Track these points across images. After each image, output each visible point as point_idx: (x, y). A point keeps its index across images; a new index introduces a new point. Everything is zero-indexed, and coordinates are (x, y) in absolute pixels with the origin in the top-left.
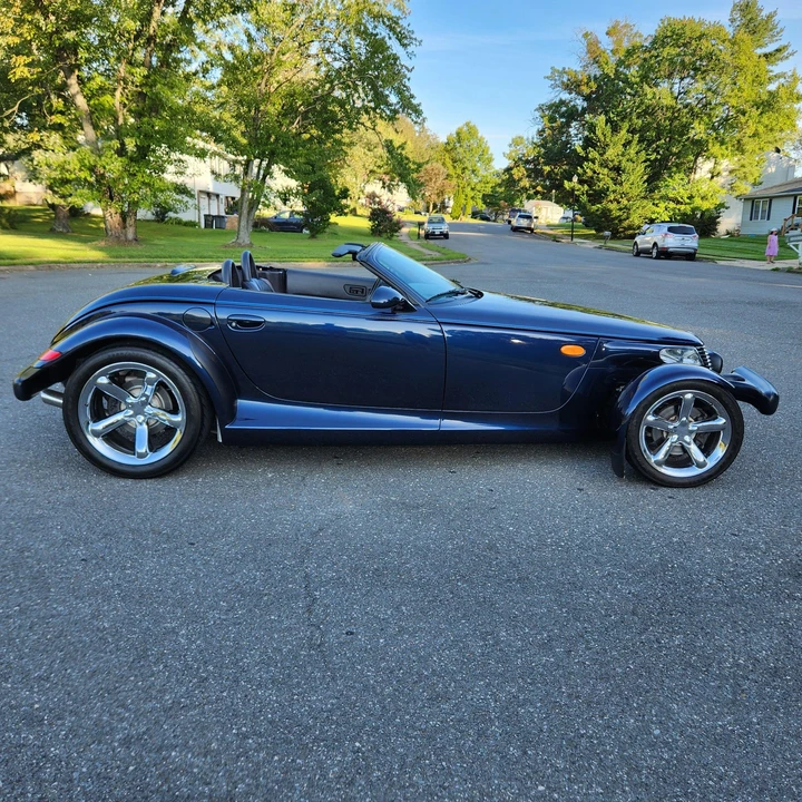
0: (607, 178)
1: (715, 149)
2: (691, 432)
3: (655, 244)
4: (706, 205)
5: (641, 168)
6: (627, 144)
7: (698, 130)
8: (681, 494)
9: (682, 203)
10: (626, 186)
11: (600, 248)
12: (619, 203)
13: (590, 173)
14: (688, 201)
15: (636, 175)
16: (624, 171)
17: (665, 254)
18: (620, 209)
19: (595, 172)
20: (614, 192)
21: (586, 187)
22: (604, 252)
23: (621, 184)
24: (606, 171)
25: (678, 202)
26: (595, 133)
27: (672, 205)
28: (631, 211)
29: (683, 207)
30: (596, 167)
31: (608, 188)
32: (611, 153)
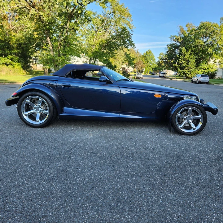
0: (185, 63)
1: (215, 56)
2: (191, 119)
3: (197, 80)
4: (212, 70)
5: (194, 61)
6: (191, 54)
7: (210, 51)
8: (188, 137)
9: (205, 70)
10: (190, 66)
11: (183, 81)
12: (188, 70)
13: (180, 62)
14: (207, 69)
15: (193, 62)
16: (190, 61)
17: (200, 82)
18: (188, 71)
19: (182, 62)
20: (187, 67)
21: (179, 66)
22: (184, 82)
23: (189, 65)
24: (185, 61)
25: (204, 70)
26: (182, 52)
27: (203, 70)
28: (192, 72)
29: (206, 71)
30: (182, 60)
31: (185, 66)
32: (186, 57)
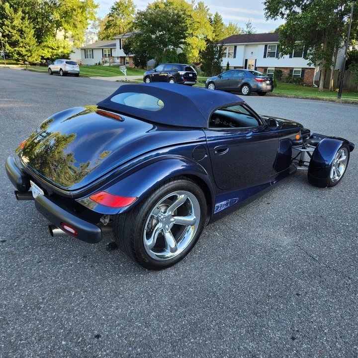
0: (16, 35)
1: (65, 25)
3: (61, 69)
4: (66, 51)
5: (33, 32)
6: (23, 18)
7: (56, 16)
10: (27, 40)
11: (25, 70)
12: (25, 48)
13: (7, 32)
14: (57, 49)
15: (30, 33)
16: (24, 32)
18: (27, 51)
19: (9, 32)
20: (22, 42)
21: (7, 39)
22: (27, 72)
23: (25, 38)
24: (15, 31)
25: (53, 49)
26: (5, 12)
27: (50, 50)
28: (32, 52)
29: (55, 51)
30: (10, 29)
31: (18, 40)
32: (16, 22)
